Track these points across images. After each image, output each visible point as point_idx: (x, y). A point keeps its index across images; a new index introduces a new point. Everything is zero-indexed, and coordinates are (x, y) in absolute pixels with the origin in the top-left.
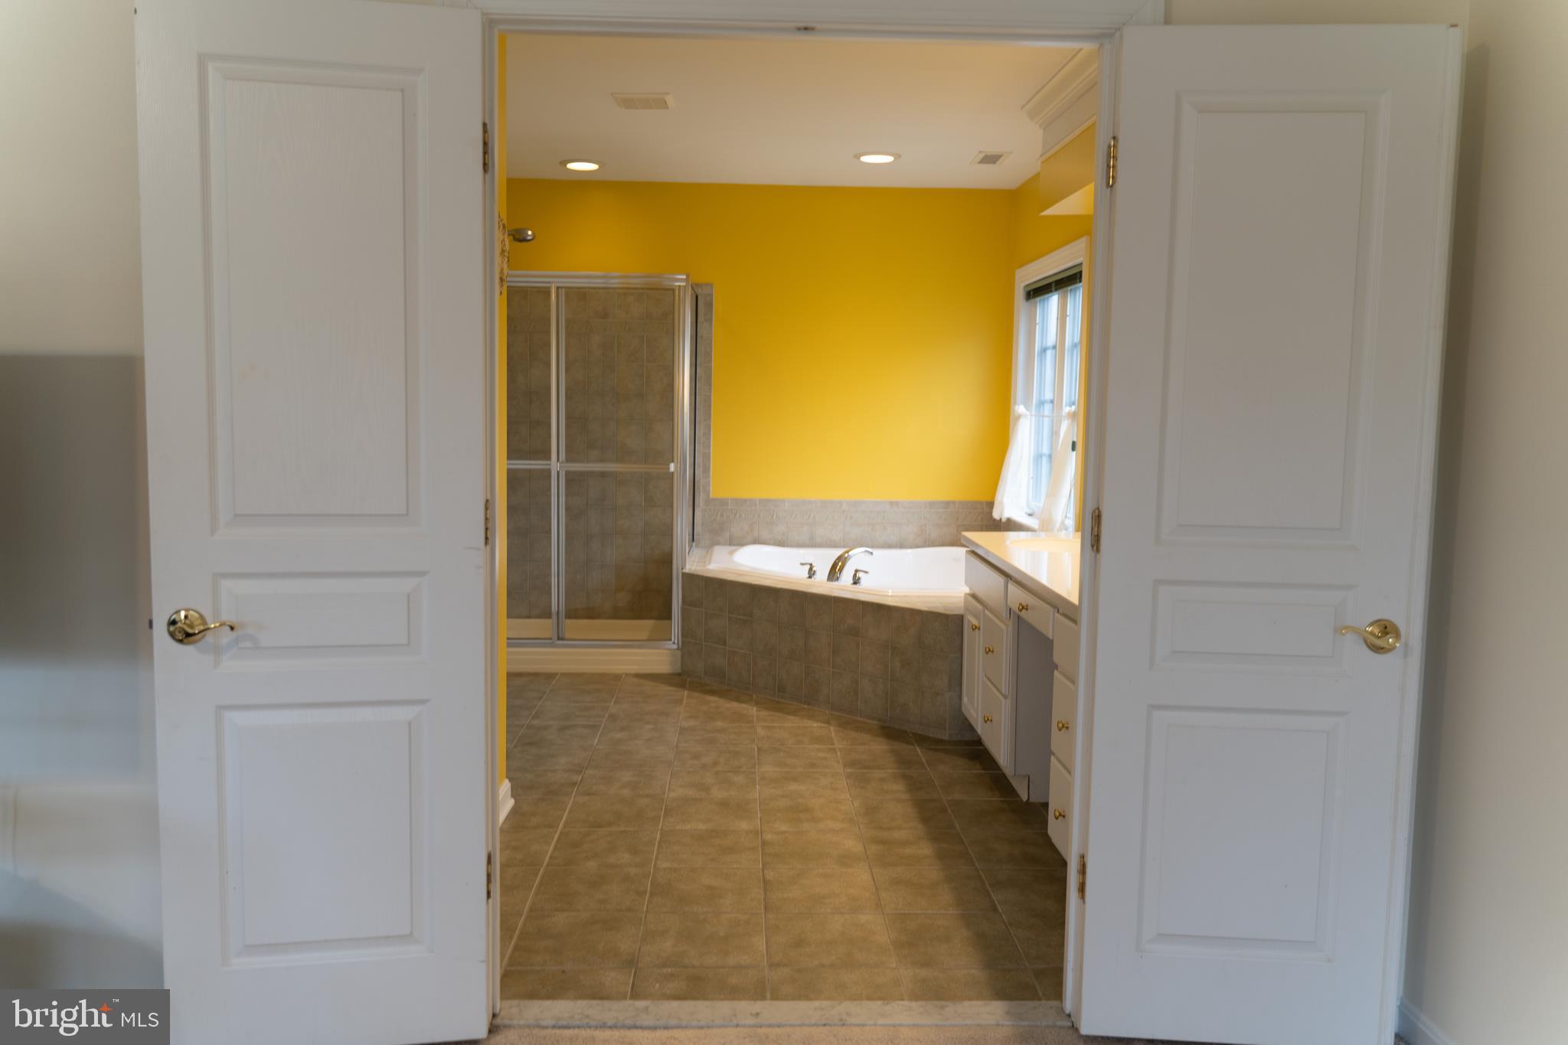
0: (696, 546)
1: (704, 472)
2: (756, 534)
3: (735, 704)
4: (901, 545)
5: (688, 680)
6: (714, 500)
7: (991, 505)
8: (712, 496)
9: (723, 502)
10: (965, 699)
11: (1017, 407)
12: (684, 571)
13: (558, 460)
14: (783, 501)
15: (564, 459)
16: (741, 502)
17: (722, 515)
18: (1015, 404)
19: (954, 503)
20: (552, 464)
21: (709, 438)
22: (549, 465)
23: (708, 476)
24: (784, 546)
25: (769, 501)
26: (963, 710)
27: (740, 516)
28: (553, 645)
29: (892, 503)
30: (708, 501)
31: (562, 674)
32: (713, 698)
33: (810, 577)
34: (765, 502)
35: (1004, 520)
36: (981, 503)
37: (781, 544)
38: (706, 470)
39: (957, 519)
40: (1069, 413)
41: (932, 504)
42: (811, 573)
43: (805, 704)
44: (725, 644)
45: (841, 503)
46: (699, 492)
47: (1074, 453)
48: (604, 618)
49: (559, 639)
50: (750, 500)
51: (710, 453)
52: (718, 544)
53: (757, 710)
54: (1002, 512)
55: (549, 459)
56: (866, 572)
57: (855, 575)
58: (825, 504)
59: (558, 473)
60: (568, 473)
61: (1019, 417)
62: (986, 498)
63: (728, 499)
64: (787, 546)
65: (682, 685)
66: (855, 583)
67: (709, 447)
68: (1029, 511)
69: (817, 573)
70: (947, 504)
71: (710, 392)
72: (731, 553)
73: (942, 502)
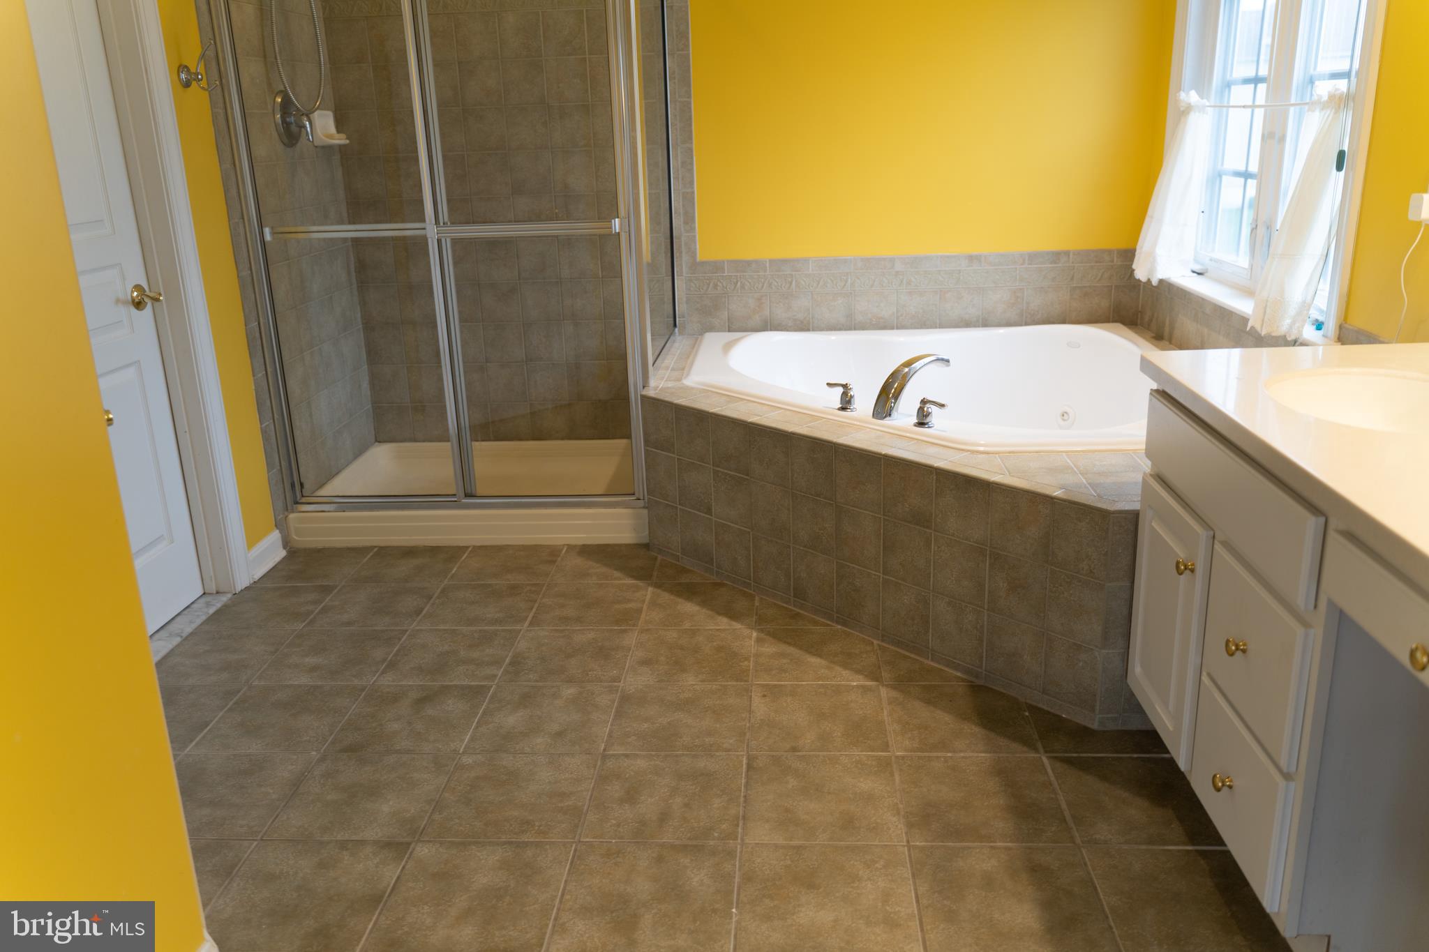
0: (680, 333)
1: (686, 223)
2: (767, 313)
3: (723, 622)
4: (985, 322)
5: (660, 557)
6: (703, 263)
7: (1129, 255)
8: (699, 258)
9: (717, 266)
10: (1137, 669)
11: (1183, 95)
12: (645, 392)
13: (437, 222)
14: (806, 260)
15: (446, 219)
16: (743, 266)
17: (716, 286)
18: (1179, 89)
19: (1067, 253)
20: (428, 228)
21: (691, 171)
22: (424, 229)
23: (693, 229)
24: (808, 330)
25: (785, 261)
26: (1130, 681)
27: (743, 287)
28: (457, 505)
29: (971, 258)
30: (695, 265)
31: (474, 547)
32: (689, 607)
33: (843, 409)
34: (778, 264)
35: (1155, 282)
36: (1110, 252)
37: (803, 326)
38: (689, 219)
39: (1072, 279)
40: (1332, 97)
41: (1033, 257)
42: (846, 402)
43: (837, 623)
44: (709, 511)
45: (892, 260)
46: (681, 253)
47: (1342, 173)
48: (557, 439)
49: (467, 495)
50: (756, 262)
51: (693, 193)
52: (711, 329)
53: (758, 640)
54: (1152, 270)
55: (422, 219)
56: (942, 406)
57: (921, 410)
58: (870, 263)
59: (439, 241)
60: (455, 242)
61: (1189, 109)
62: (1122, 245)
63: (724, 262)
64: (814, 330)
65: (644, 574)
66: (921, 424)
67: (692, 183)
68: (1198, 268)
69: (855, 397)
70: (1057, 256)
71: (689, 97)
72: (728, 347)
73: (1048, 253)
